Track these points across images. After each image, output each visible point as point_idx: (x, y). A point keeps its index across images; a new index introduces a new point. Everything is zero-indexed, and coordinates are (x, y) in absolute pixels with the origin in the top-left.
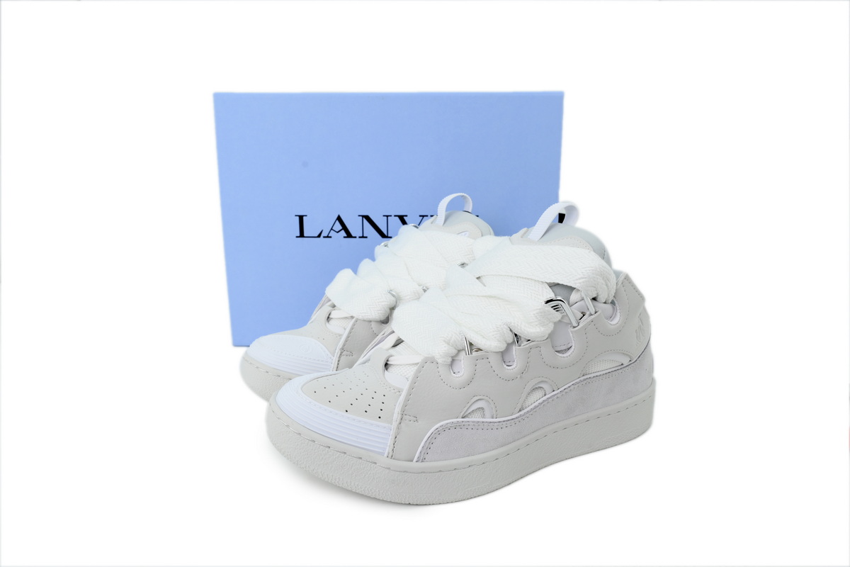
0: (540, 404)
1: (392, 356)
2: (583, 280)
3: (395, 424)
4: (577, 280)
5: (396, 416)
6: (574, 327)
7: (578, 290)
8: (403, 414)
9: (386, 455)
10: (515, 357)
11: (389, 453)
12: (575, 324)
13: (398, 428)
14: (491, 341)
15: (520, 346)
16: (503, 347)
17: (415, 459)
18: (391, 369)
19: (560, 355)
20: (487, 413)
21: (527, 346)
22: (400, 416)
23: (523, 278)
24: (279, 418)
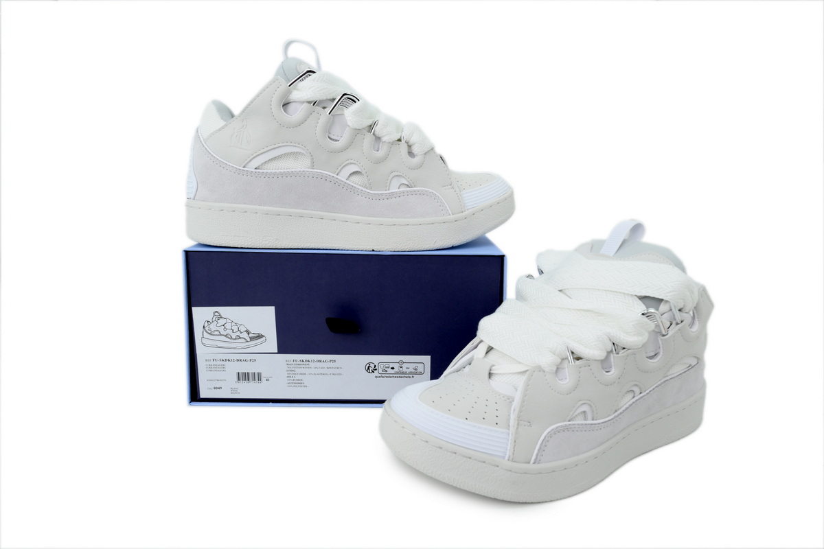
0: (631, 405)
1: (494, 366)
2: (672, 293)
3: (512, 429)
4: (668, 293)
5: (513, 422)
6: (664, 336)
7: (667, 301)
8: (519, 419)
9: (507, 458)
10: (613, 364)
11: (509, 457)
12: (664, 333)
13: (516, 433)
14: (593, 351)
15: (618, 354)
16: (604, 355)
17: (532, 461)
18: (493, 377)
19: (651, 361)
20: (589, 415)
21: (624, 354)
22: (517, 422)
23: (611, 291)
24: (403, 427)
